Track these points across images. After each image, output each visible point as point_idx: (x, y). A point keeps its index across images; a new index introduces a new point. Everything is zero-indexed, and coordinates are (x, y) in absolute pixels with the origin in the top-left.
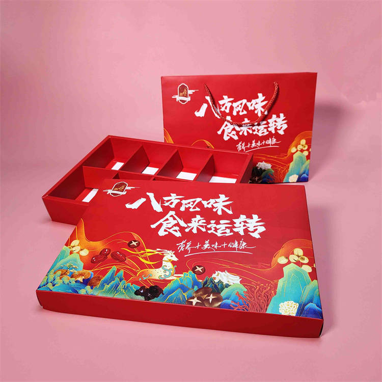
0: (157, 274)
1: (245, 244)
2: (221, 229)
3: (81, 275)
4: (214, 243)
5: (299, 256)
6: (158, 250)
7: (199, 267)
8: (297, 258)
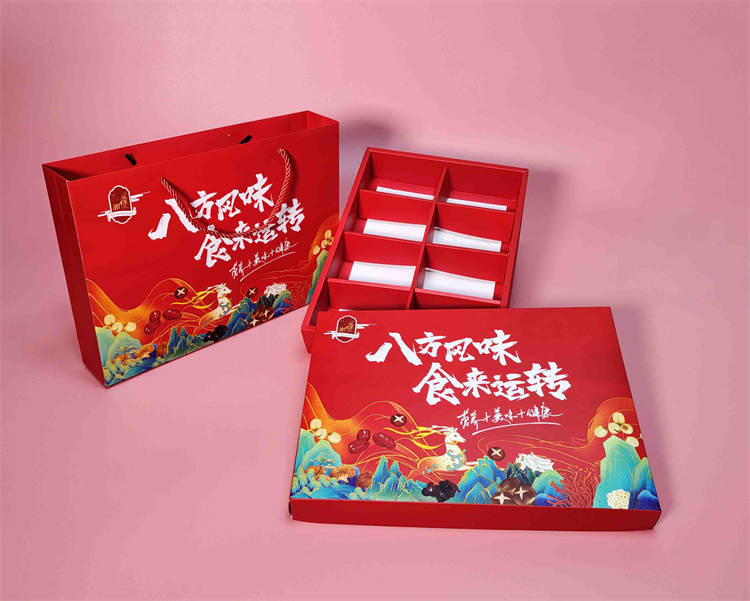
0: (444, 463)
1: (547, 410)
2: (511, 389)
3: (343, 472)
4: (507, 412)
5: (620, 425)
6: (434, 427)
7: (496, 449)
8: (618, 428)
